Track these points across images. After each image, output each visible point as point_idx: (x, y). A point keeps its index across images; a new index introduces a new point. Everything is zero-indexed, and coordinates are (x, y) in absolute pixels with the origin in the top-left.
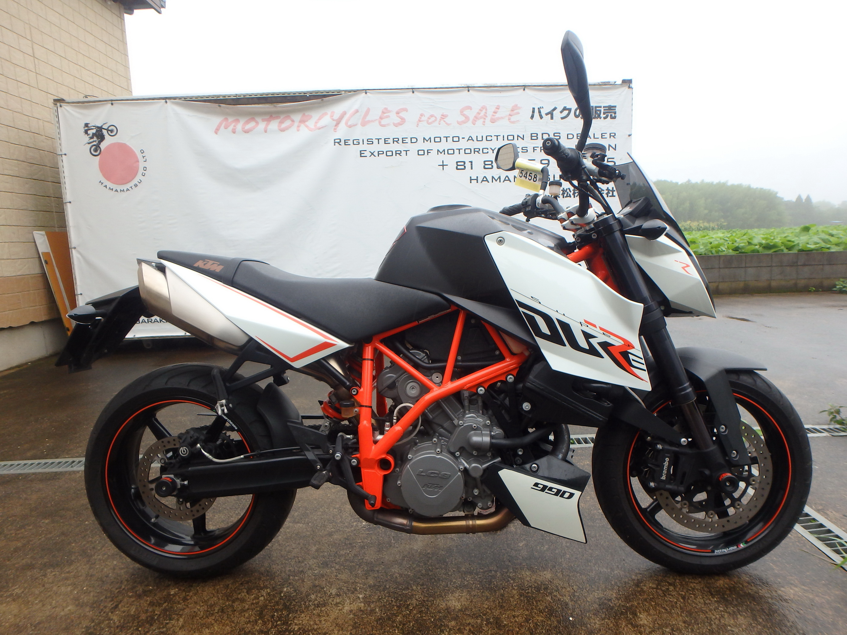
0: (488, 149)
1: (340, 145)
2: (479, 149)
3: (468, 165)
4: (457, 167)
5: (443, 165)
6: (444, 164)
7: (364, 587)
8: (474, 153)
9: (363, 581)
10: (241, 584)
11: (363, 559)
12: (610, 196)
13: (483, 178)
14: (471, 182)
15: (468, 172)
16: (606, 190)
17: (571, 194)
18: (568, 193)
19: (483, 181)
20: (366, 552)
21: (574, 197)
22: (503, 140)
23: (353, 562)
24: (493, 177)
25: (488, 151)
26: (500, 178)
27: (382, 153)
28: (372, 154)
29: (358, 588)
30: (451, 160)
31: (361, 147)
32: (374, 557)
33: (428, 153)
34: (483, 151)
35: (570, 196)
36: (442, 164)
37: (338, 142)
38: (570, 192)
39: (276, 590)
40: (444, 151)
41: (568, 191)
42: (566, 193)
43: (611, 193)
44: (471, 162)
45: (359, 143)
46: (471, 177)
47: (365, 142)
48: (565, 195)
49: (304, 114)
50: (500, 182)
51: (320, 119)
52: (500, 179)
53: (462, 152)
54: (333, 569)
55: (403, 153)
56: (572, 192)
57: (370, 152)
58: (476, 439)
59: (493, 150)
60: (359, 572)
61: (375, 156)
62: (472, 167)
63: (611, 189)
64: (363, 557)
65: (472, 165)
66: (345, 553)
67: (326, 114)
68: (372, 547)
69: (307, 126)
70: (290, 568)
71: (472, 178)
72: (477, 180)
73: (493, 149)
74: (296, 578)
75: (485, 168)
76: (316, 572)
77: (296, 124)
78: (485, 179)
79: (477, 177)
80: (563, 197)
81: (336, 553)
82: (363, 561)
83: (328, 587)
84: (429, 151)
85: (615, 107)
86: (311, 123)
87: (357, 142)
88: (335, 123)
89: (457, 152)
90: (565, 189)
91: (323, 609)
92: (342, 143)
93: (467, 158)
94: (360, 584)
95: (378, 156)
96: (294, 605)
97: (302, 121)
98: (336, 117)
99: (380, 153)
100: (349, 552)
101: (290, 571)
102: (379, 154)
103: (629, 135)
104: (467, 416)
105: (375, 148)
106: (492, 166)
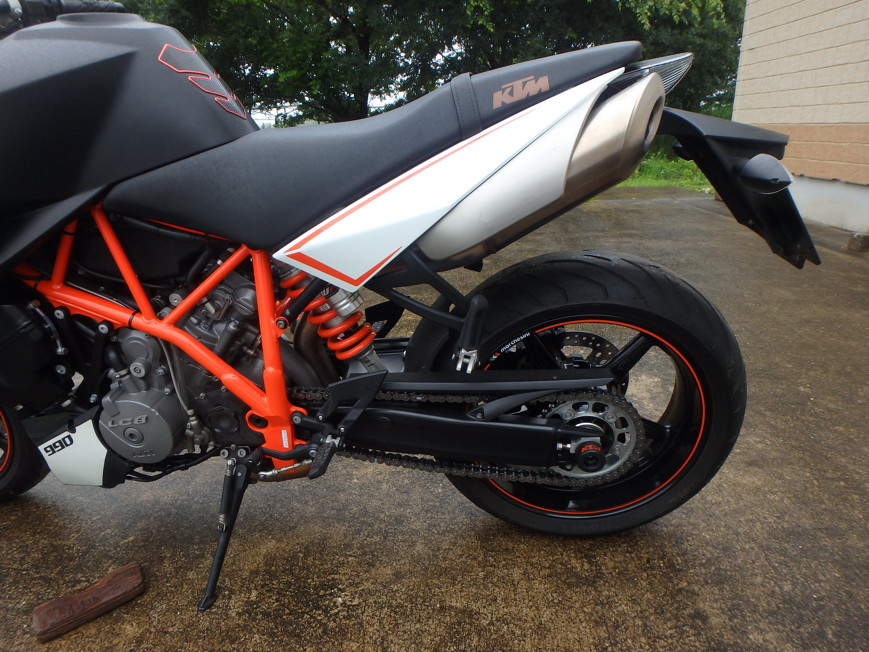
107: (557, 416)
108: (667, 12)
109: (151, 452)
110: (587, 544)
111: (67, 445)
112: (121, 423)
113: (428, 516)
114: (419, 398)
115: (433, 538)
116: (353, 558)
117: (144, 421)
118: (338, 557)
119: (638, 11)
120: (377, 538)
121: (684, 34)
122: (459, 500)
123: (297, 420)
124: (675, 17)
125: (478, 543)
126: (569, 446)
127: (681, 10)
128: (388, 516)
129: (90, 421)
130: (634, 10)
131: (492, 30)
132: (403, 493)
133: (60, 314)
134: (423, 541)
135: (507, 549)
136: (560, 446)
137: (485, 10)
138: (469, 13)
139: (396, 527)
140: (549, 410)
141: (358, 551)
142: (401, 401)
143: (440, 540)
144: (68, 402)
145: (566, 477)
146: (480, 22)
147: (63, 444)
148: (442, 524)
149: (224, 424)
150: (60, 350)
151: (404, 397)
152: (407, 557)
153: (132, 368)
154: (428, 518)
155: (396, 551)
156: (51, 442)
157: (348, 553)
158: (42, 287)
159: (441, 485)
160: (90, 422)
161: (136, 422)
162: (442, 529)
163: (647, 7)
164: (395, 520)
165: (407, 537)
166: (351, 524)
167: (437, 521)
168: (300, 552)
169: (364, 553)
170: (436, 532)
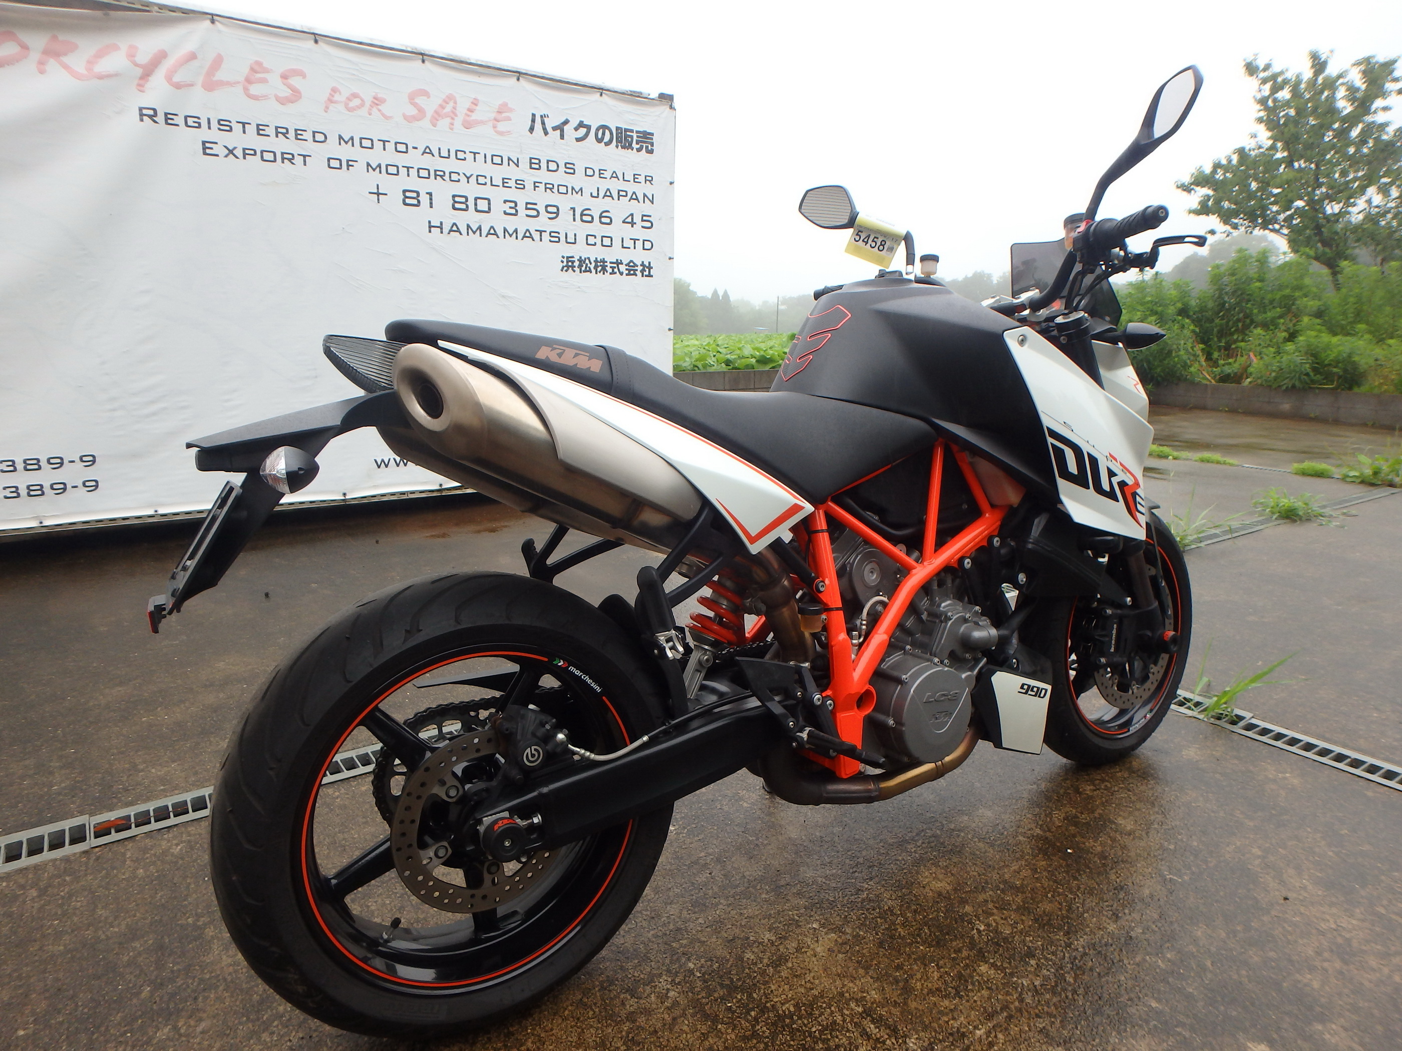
0: (459, 174)
1: (155, 122)
2: (444, 173)
3: (425, 199)
4: (404, 201)
5: (378, 194)
6: (380, 192)
7: (801, 912)
8: (436, 179)
10: (603, 988)
11: (744, 877)
12: (646, 276)
13: (452, 227)
14: (430, 231)
15: (423, 213)
16: (641, 265)
17: (592, 266)
18: (587, 265)
19: (451, 231)
20: (736, 866)
21: (596, 273)
22: (485, 162)
23: (737, 886)
24: (468, 226)
25: (459, 177)
26: (480, 228)
27: (252, 152)
28: (231, 152)
29: (796, 917)
30: (394, 187)
31: (204, 134)
33: (348, 166)
34: (450, 177)
35: (590, 271)
36: (376, 191)
37: (149, 114)
38: (591, 263)
39: (677, 972)
40: (379, 166)
41: (587, 261)
42: (584, 265)
43: (647, 270)
44: (430, 194)
45: (199, 124)
46: (430, 222)
47: (214, 124)
48: (583, 269)
49: (55, 38)
50: (481, 236)
51: (100, 55)
52: (481, 230)
53: (413, 172)
54: (721, 906)
55: (299, 160)
56: (593, 264)
57: (225, 147)
58: (977, 634)
59: (468, 178)
60: (764, 896)
61: (237, 158)
62: (431, 203)
63: (647, 265)
64: (741, 875)
65: (431, 199)
67: (116, 48)
69: (66, 67)
70: (652, 932)
71: (432, 224)
72: (442, 229)
73: (468, 176)
75: (454, 208)
76: (701, 921)
77: (35, 56)
78: (455, 229)
79: (441, 223)
80: (581, 272)
82: (748, 880)
83: (752, 934)
84: (350, 163)
85: (652, 134)
86: (77, 61)
87: (193, 122)
88: (139, 71)
89: (403, 171)
90: (583, 258)
91: (790, 965)
92: (160, 118)
93: (423, 186)
94: (789, 910)
95: (244, 158)
96: (739, 980)
97: (48, 53)
98: (143, 58)
99: (247, 152)
101: (656, 936)
102: (245, 155)
103: (671, 183)
104: (943, 605)
105: (236, 139)
106: (467, 206)
122: (653, 963)
134: (649, 898)
148: (645, 924)
154: (669, 923)
159: (699, 975)
165: (671, 894)
166: (746, 880)
167: (655, 925)
168: (757, 839)
169: (696, 863)
170: (644, 913)
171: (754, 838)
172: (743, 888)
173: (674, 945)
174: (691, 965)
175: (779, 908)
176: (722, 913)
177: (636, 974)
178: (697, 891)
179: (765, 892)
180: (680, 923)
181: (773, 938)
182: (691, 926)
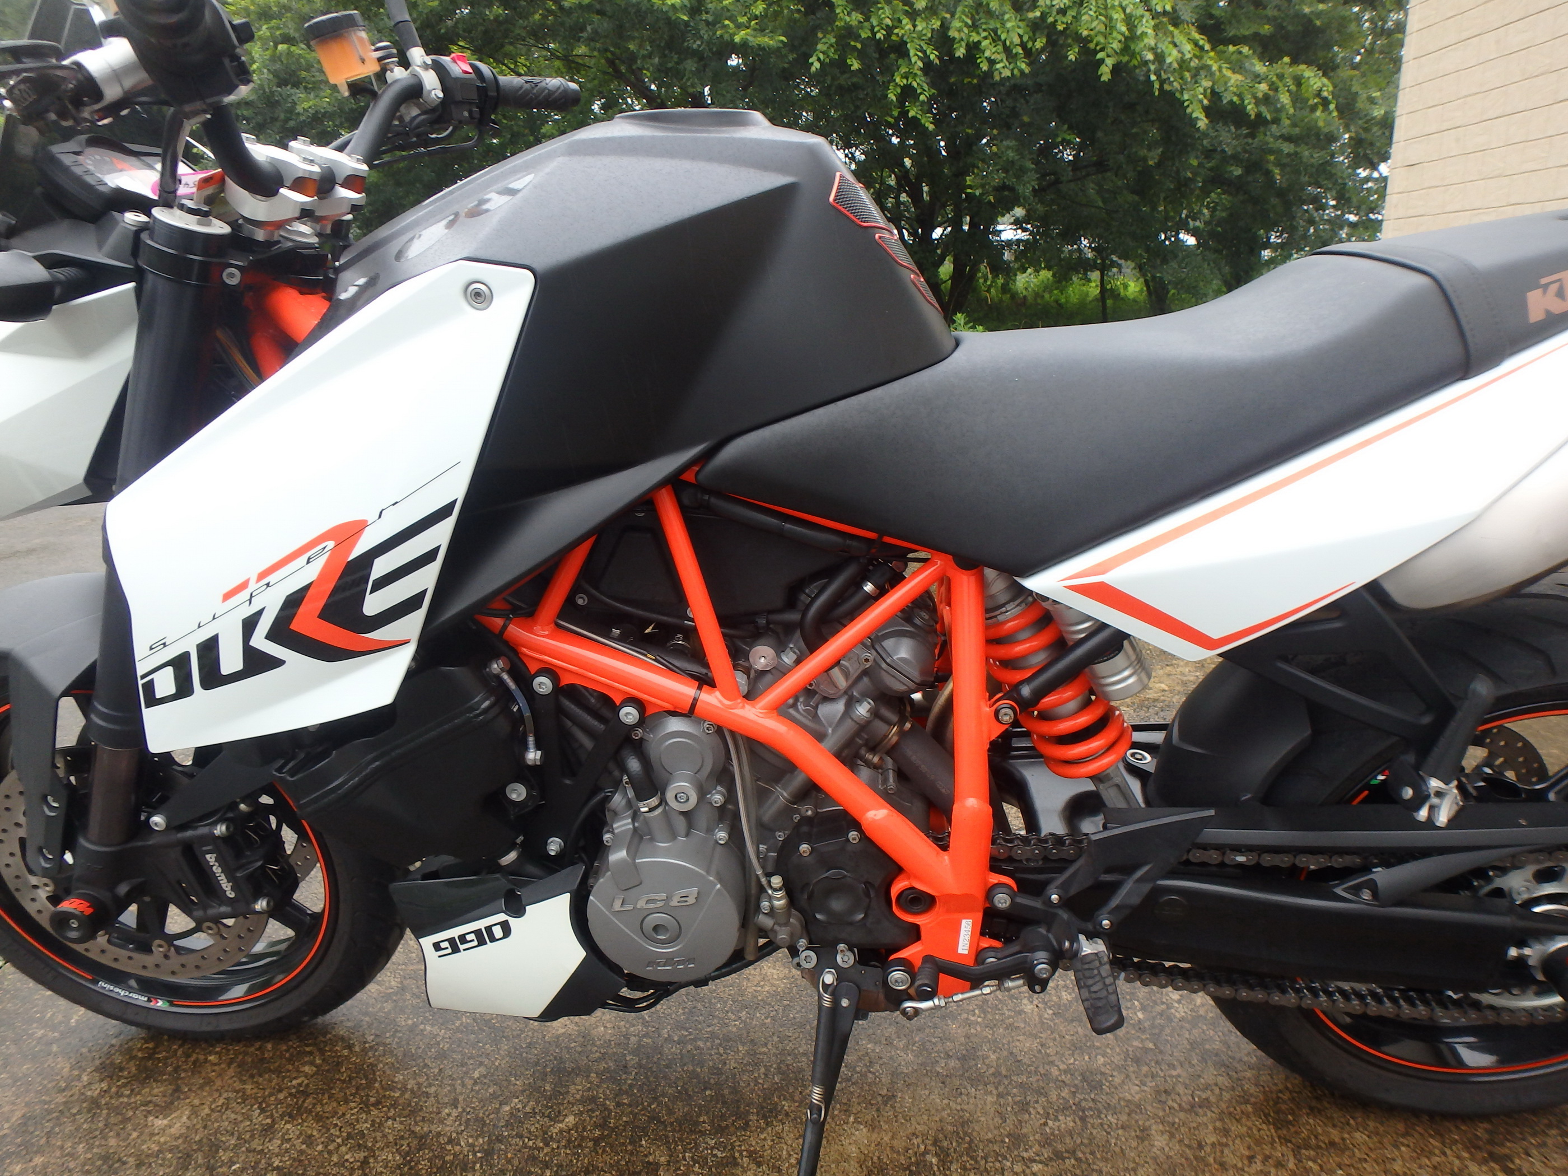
7: (965, 1016)
9: (973, 1031)
11: (1000, 1095)
20: (998, 1120)
23: (1021, 1085)
29: (977, 1011)
32: (972, 1100)
54: (1063, 1067)
60: (993, 1057)
64: (1002, 1101)
66: (1056, 1119)
68: (990, 1141)
70: (1174, 1073)
74: (1136, 1043)
76: (1101, 1060)
81: (1083, 1119)
82: (997, 1088)
83: (1046, 1016)
94: (978, 1023)
100: (1050, 1123)
107: (1499, 893)
108: (1235, 99)
109: (690, 961)
110: (1481, 1130)
111: (493, 939)
112: (641, 904)
113: (1143, 1072)
114: (1241, 859)
115: (1177, 1120)
116: (1040, 1166)
117: (691, 900)
118: (1008, 1164)
119: (1186, 97)
120: (1066, 1122)
121: (1260, 137)
122: (1187, 1036)
123: (1002, 901)
124: (1249, 107)
125: (1267, 1131)
126: (1527, 951)
127: (1260, 95)
128: (1065, 1072)
129: (567, 897)
130: (1178, 95)
131: (931, 127)
132: (1072, 1021)
133: (543, 685)
134: (1161, 1127)
135: (1332, 1144)
136: (1513, 952)
137: (921, 93)
138: (892, 97)
139: (1093, 1096)
140: (1489, 880)
141: (1044, 1151)
142: (1204, 864)
143: (1195, 1125)
144: (512, 856)
145: (1492, 1007)
146: (911, 114)
147: (482, 938)
148: (1180, 1089)
149: (837, 905)
150: (533, 756)
151: (1214, 857)
152: (1146, 1162)
153: (670, 795)
154: (1146, 1076)
155: (1117, 1149)
156: (455, 932)
157: (1025, 1155)
158: (516, 631)
160: (565, 899)
161: (674, 903)
162: (1185, 1099)
163: (1201, 90)
164: (1084, 1079)
165: (1124, 1118)
166: (1001, 1089)
167: (1166, 1081)
168: (926, 1152)
169: (1058, 1156)
170: (1176, 1106)
171: (928, 1157)
172: (1014, 1078)
173: (1151, 1046)
174: (1140, 1015)
175: (988, 1033)
176: (1067, 1057)
177: (1212, 1033)
178: (1083, 1104)
179: (987, 1061)
180: (1132, 1069)
181: (1025, 1001)
182: (1118, 1058)
